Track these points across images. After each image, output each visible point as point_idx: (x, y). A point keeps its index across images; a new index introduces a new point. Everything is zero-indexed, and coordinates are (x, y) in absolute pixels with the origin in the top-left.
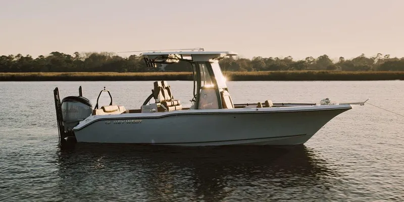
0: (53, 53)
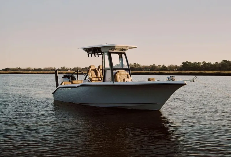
0: (223, 61)
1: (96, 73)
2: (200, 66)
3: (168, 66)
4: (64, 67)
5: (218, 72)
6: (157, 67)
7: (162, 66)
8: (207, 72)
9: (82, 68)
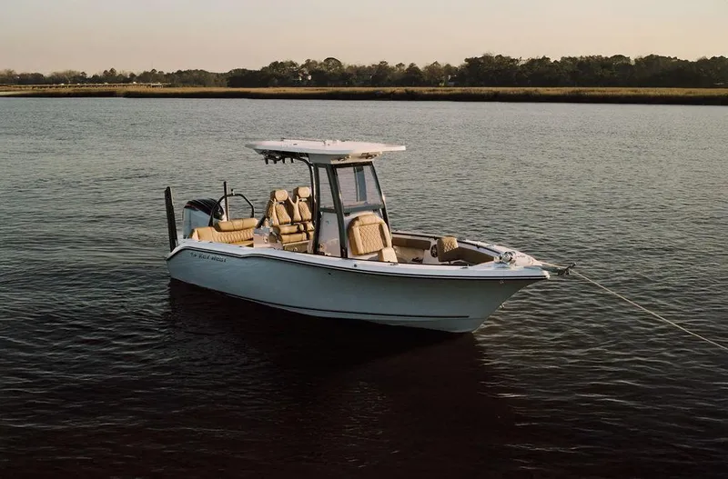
1: (290, 211)
2: (517, 68)
3: (426, 67)
4: (112, 70)
5: (573, 91)
6: (393, 69)
7: (407, 66)
8: (543, 90)
9: (169, 74)
